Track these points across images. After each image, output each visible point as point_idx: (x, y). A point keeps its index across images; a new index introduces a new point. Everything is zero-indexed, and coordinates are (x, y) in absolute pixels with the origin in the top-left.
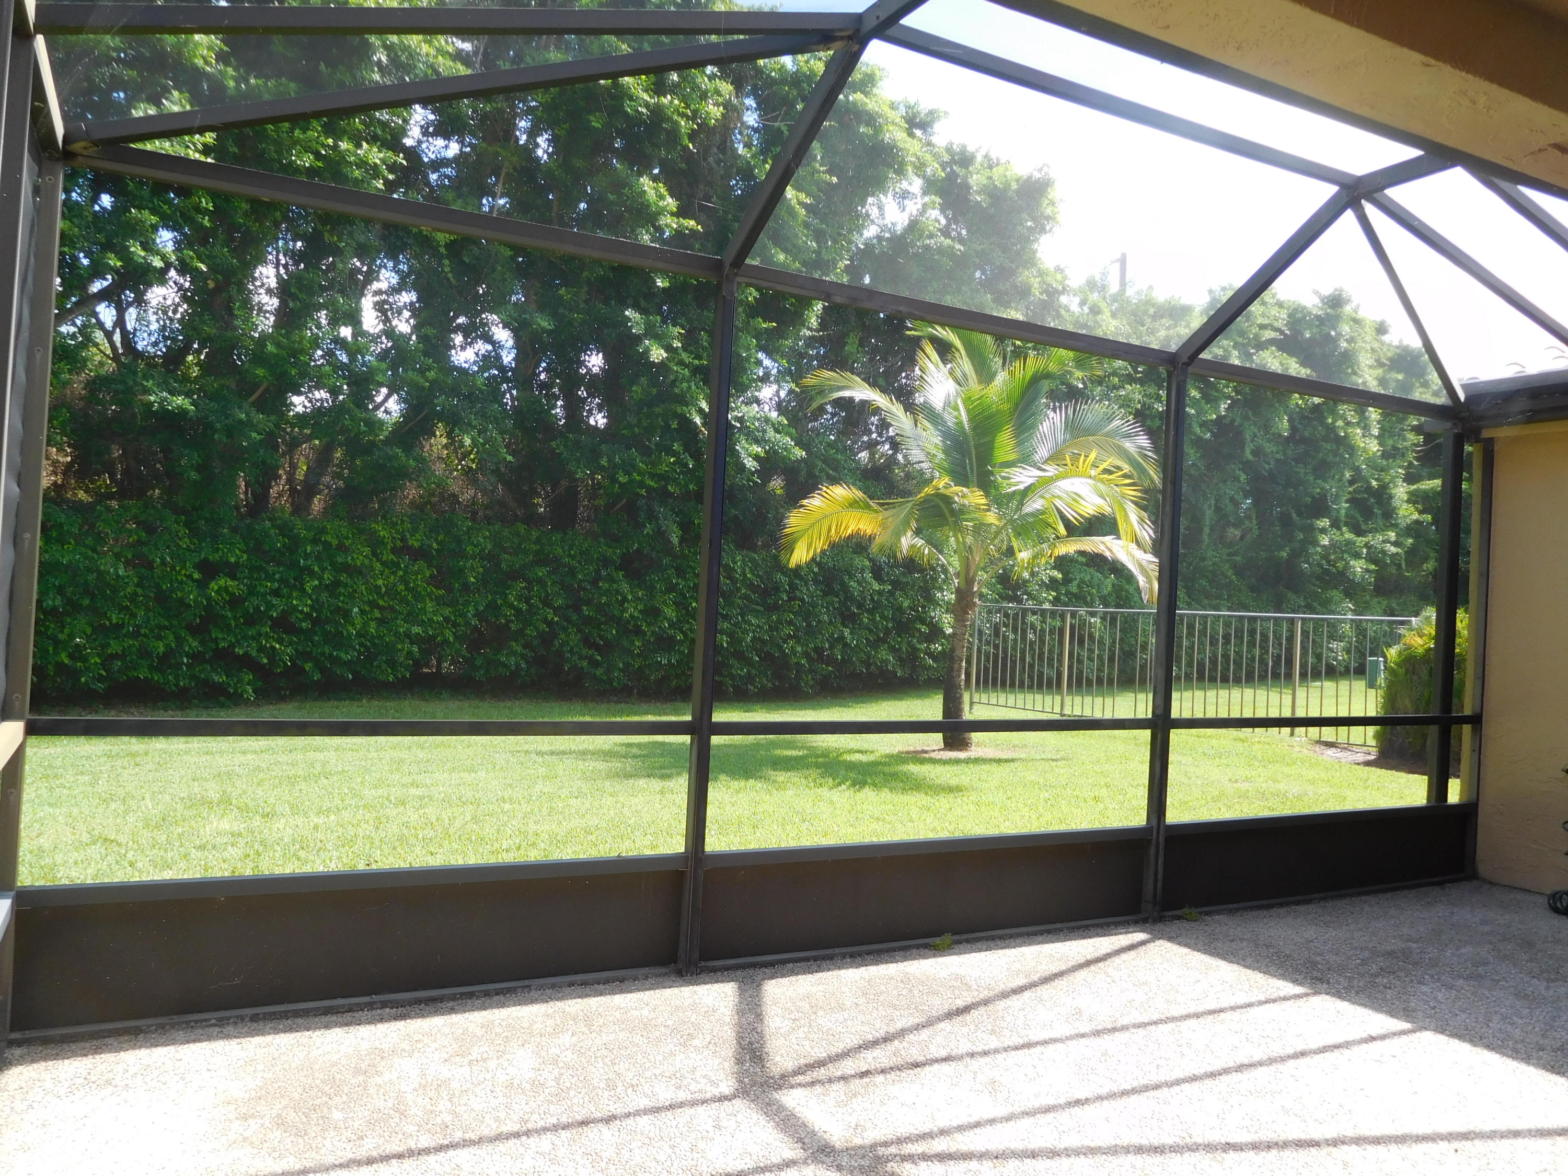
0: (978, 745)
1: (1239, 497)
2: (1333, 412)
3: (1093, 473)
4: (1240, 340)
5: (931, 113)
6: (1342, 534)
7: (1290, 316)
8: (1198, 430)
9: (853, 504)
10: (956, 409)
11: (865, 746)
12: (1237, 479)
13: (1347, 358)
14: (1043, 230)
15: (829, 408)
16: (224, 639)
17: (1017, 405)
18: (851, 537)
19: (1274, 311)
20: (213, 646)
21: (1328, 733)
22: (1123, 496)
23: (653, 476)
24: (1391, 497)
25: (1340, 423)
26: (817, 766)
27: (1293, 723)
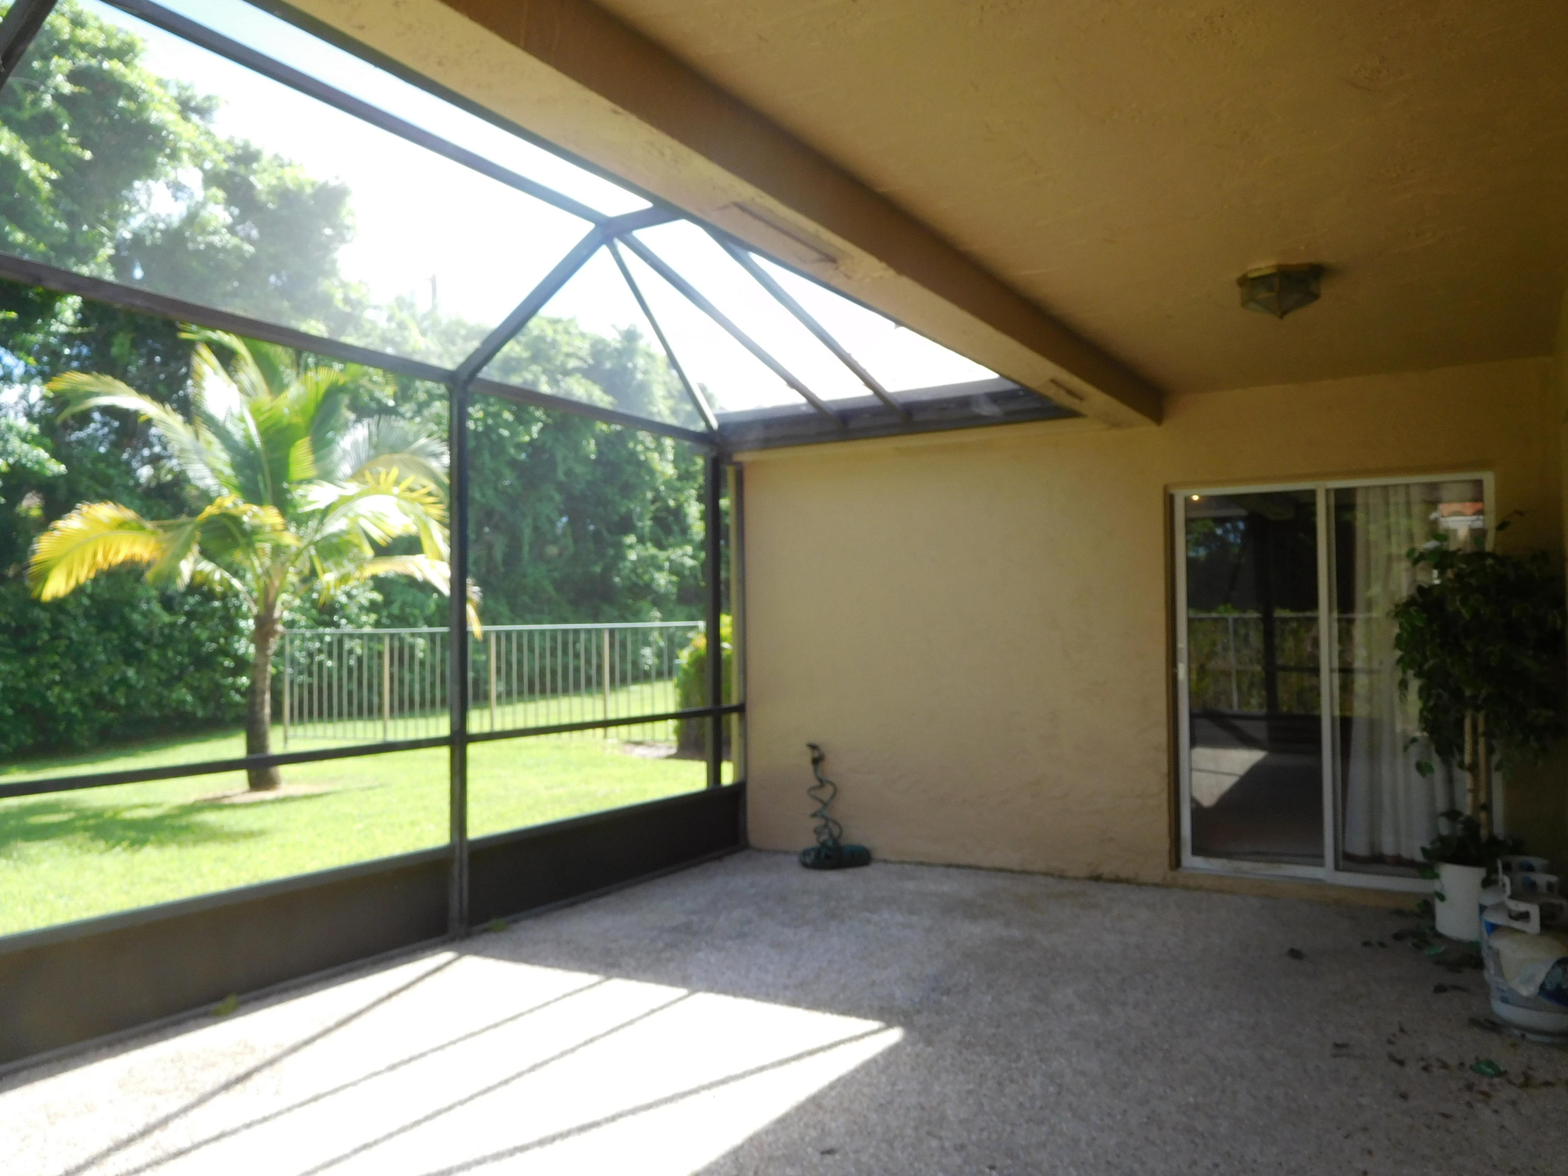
0: (290, 782)
1: (554, 516)
2: (634, 438)
3: (396, 490)
4: (548, 366)
5: (208, 98)
6: (647, 549)
7: (592, 346)
8: (512, 451)
9: (122, 525)
10: (242, 420)
11: (151, 799)
12: (551, 499)
13: (643, 388)
14: (343, 240)
15: (97, 416)
17: (313, 420)
18: (123, 564)
19: (578, 342)
21: (636, 731)
22: (427, 515)
24: (685, 516)
25: (640, 448)
26: (86, 829)
27: (606, 724)
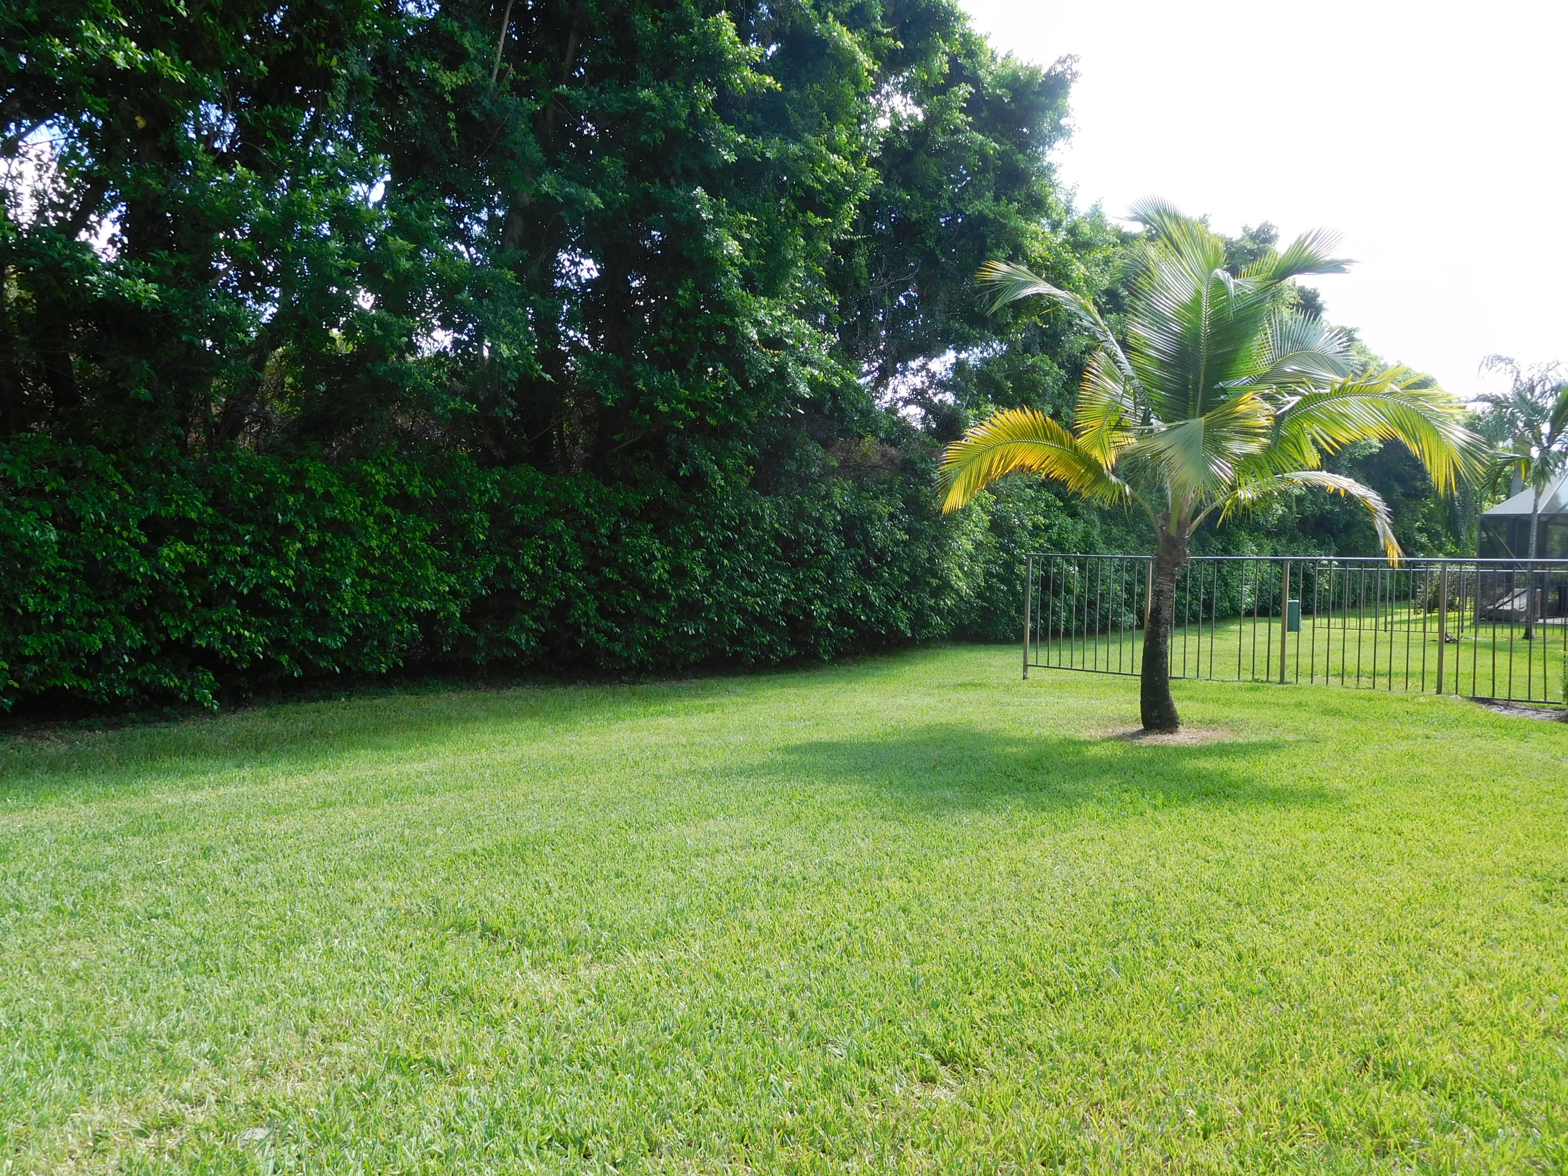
16: (177, 627)
20: (163, 638)
23: (692, 405)
